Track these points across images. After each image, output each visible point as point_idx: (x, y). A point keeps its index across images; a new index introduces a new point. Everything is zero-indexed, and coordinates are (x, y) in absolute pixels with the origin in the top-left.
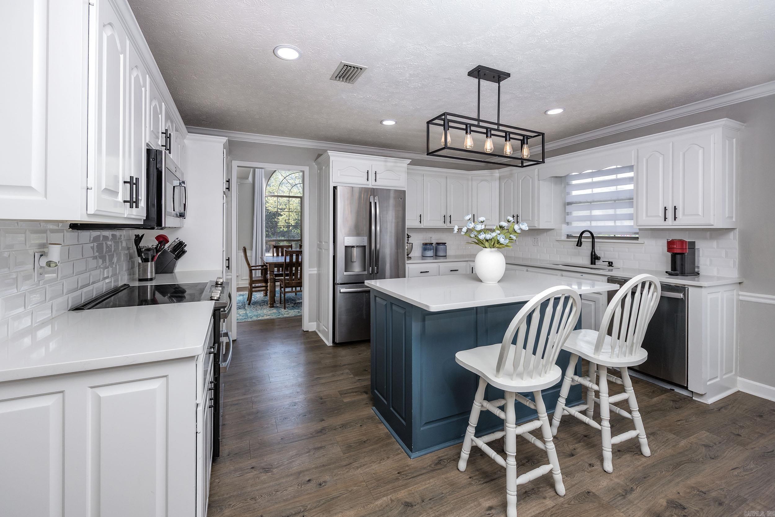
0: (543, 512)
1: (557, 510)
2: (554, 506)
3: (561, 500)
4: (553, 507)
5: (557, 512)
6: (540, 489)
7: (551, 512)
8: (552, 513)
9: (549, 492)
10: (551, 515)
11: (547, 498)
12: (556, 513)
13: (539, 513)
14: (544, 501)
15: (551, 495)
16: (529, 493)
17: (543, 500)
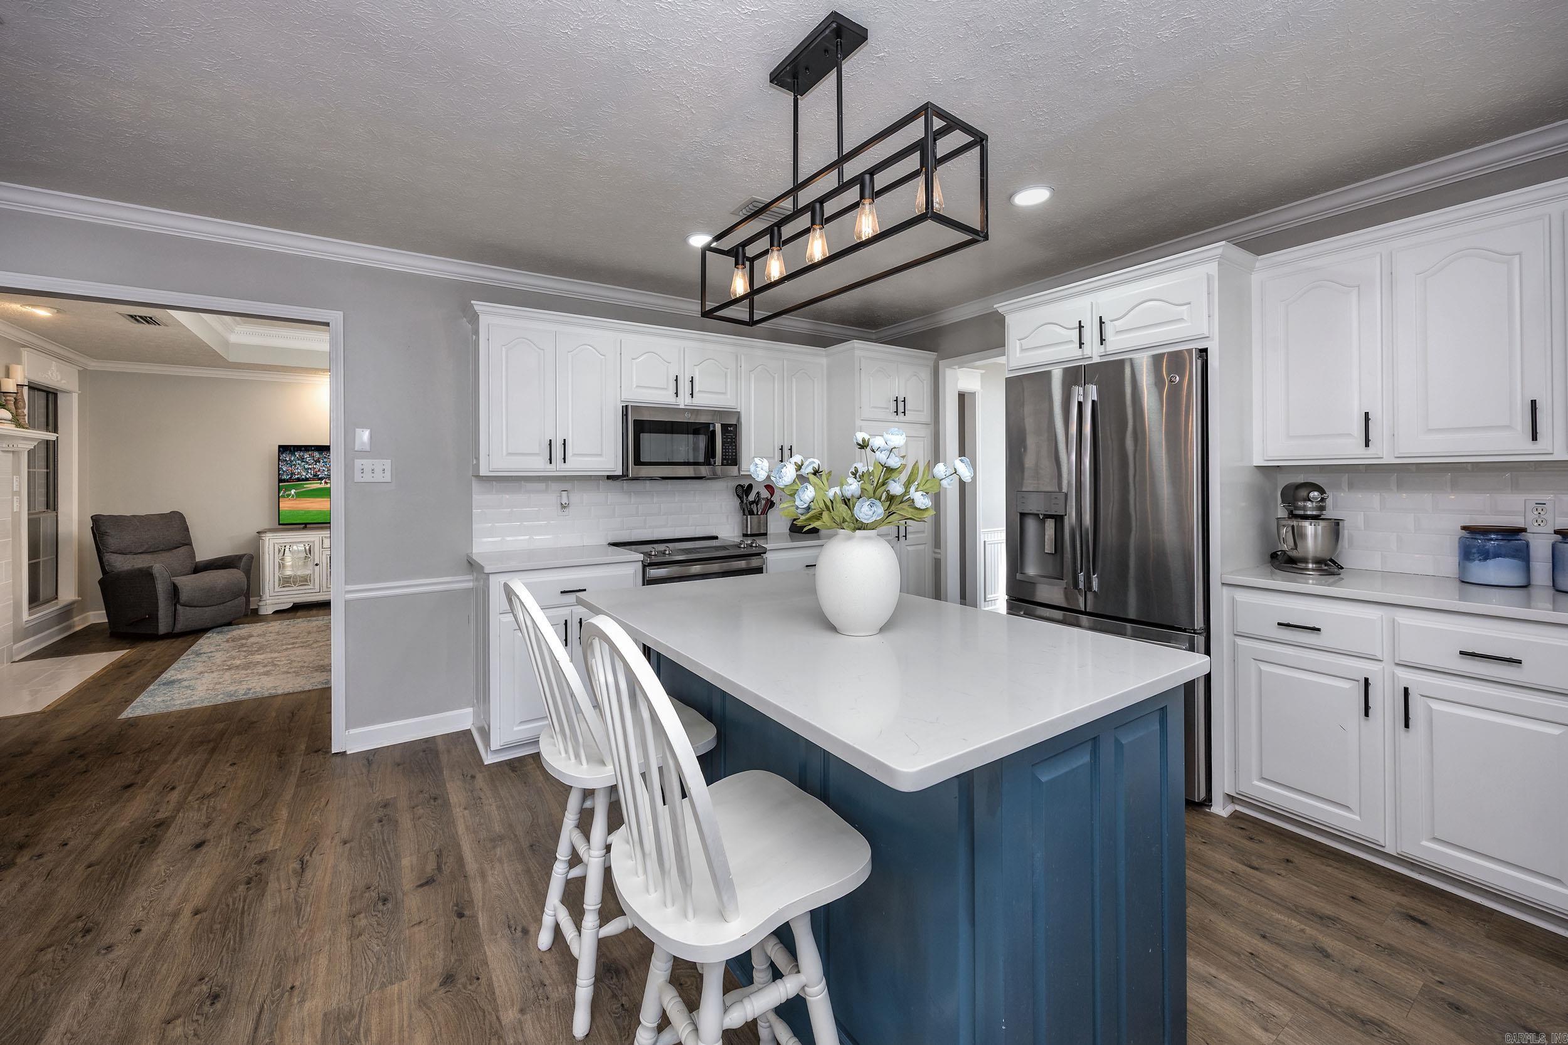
0: (495, 1000)
1: (491, 1024)
2: (500, 1022)
3: (509, 1038)
4: (498, 1018)
5: (487, 1022)
6: (544, 1010)
7: (488, 1012)
8: (486, 1013)
9: (533, 1023)
10: (484, 1010)
11: (520, 1015)
12: (484, 1020)
13: (494, 993)
14: (516, 1008)
15: (525, 1024)
16: (539, 989)
17: (518, 1007)
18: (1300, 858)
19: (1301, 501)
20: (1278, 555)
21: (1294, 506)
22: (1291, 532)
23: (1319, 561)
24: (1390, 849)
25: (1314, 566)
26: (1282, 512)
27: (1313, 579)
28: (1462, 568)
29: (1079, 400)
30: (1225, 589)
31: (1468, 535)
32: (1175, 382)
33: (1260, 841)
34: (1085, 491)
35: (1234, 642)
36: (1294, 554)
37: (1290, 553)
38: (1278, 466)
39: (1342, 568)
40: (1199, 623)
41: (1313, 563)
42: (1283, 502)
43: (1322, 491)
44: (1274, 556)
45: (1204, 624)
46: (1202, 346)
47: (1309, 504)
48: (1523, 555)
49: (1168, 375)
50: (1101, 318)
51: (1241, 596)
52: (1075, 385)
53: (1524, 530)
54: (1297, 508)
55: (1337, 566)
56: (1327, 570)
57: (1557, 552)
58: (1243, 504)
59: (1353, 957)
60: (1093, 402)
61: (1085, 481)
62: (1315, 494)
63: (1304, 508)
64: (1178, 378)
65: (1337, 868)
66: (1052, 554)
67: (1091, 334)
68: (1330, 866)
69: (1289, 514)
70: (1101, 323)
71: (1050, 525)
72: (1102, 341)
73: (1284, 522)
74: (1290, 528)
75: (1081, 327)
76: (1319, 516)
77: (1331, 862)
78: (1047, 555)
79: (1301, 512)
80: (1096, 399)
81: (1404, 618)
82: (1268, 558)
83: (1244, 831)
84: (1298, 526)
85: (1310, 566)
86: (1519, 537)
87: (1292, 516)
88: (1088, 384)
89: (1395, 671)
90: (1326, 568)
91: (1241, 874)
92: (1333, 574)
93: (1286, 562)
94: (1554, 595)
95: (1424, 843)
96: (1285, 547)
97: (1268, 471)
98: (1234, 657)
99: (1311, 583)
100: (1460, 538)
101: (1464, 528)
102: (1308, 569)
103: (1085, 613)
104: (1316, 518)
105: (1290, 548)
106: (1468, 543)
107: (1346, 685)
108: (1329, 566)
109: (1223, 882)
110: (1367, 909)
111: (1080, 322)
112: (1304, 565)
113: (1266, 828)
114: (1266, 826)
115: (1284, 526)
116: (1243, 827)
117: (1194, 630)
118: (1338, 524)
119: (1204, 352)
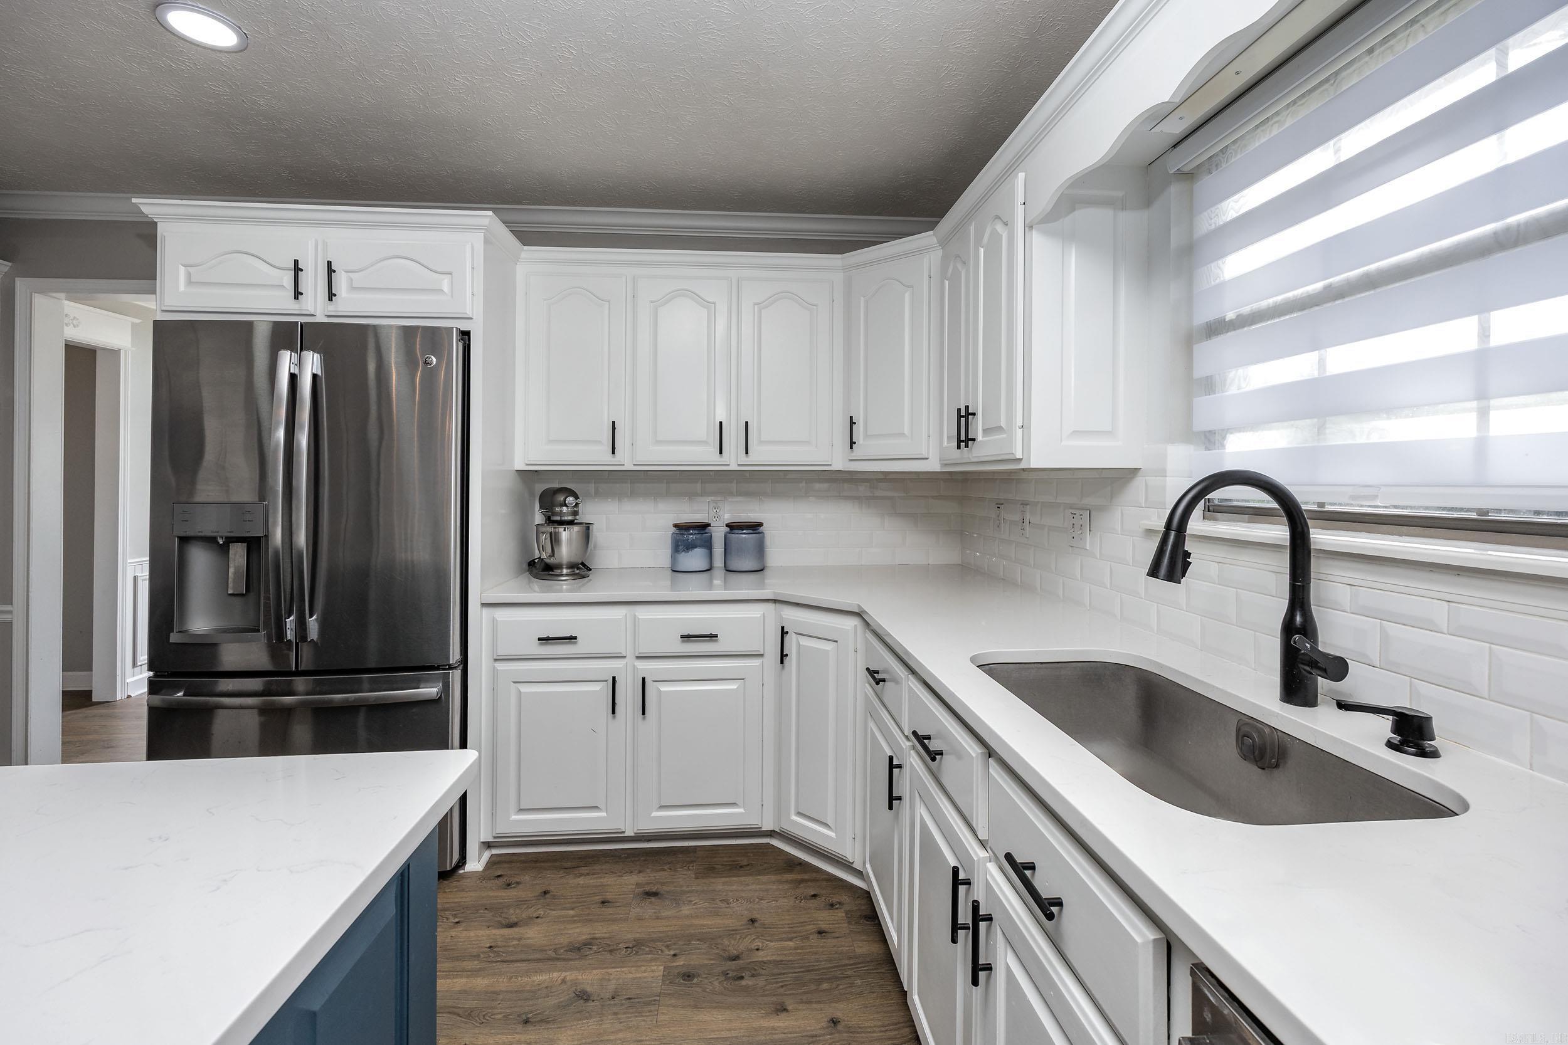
18: (556, 881)
19: (557, 506)
20: (535, 562)
21: (552, 512)
22: (549, 538)
23: (572, 566)
24: (629, 833)
25: (569, 571)
26: (539, 518)
27: (566, 585)
28: (674, 559)
29: (292, 371)
30: (485, 611)
31: (677, 532)
32: (430, 364)
33: (518, 883)
34: (299, 500)
35: (494, 667)
36: (552, 561)
37: (548, 561)
38: (536, 471)
39: (590, 570)
40: (455, 656)
41: (568, 568)
42: (541, 508)
43: (577, 497)
44: (532, 564)
45: (461, 655)
46: (464, 328)
47: (565, 509)
48: (708, 545)
49: (423, 355)
50: (329, 263)
51: (501, 614)
52: (285, 348)
53: (708, 525)
54: (554, 514)
55: (586, 569)
56: (578, 573)
57: (727, 541)
58: (503, 511)
59: (609, 980)
60: (315, 376)
61: (299, 488)
62: (570, 500)
63: (561, 514)
64: (434, 359)
65: (588, 874)
66: (242, 595)
67: (313, 282)
68: (582, 875)
69: (546, 520)
70: (330, 271)
71: (238, 555)
72: (331, 296)
73: (543, 529)
74: (548, 535)
75: (297, 269)
76: (574, 521)
77: (583, 870)
78: (233, 598)
79: (558, 518)
80: (319, 373)
81: (643, 613)
82: (525, 566)
83: (500, 879)
84: (555, 533)
85: (565, 571)
86: (707, 531)
87: (550, 521)
88: (307, 349)
89: (635, 664)
90: (578, 571)
91: (500, 944)
92: (583, 577)
93: (544, 570)
94: (725, 574)
95: (655, 814)
96: (544, 556)
97: (528, 477)
98: (494, 685)
99: (564, 589)
100: (672, 534)
101: (675, 526)
102: (562, 575)
103: (298, 673)
104: (571, 523)
105: (548, 555)
106: (678, 538)
107: (596, 687)
108: (581, 569)
109: (480, 970)
110: (614, 909)
111: (296, 262)
112: (559, 571)
113: (524, 862)
114: (523, 858)
115: (543, 533)
116: (499, 874)
117: (449, 665)
118: (588, 528)
119: (465, 335)
